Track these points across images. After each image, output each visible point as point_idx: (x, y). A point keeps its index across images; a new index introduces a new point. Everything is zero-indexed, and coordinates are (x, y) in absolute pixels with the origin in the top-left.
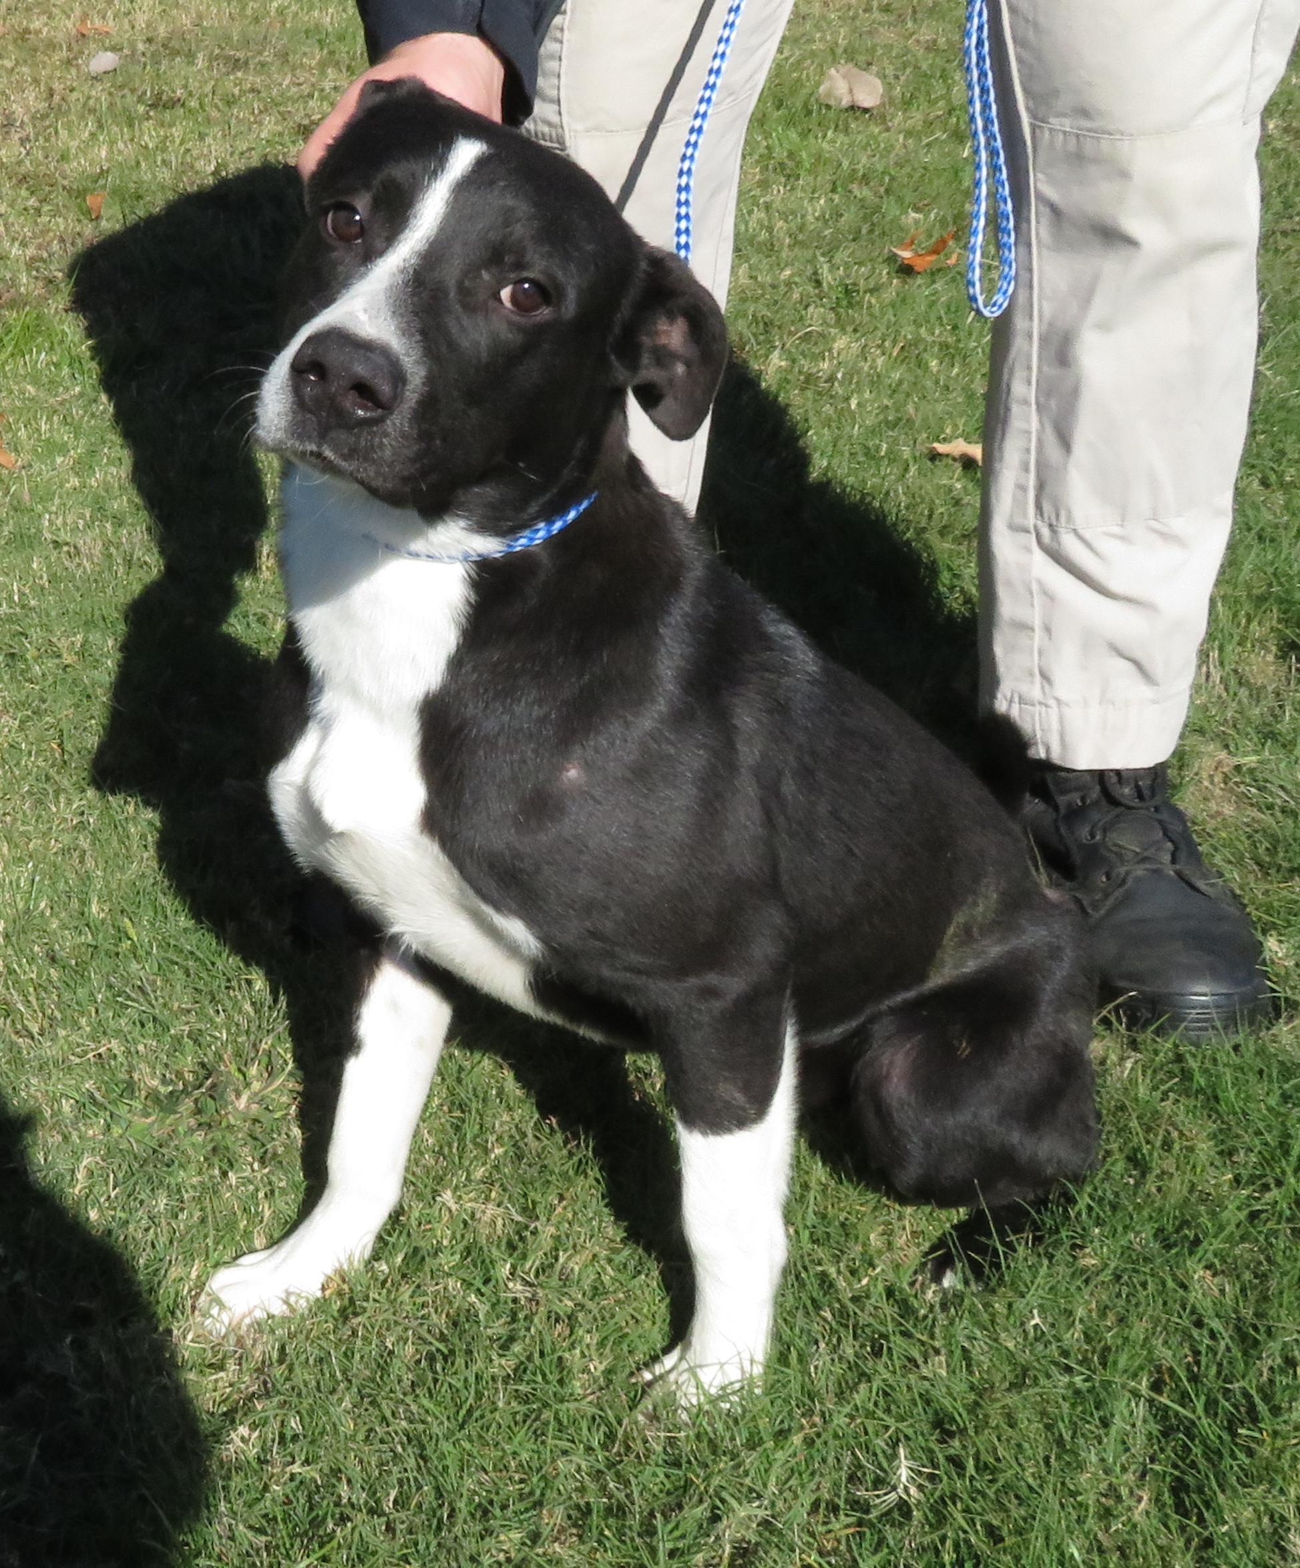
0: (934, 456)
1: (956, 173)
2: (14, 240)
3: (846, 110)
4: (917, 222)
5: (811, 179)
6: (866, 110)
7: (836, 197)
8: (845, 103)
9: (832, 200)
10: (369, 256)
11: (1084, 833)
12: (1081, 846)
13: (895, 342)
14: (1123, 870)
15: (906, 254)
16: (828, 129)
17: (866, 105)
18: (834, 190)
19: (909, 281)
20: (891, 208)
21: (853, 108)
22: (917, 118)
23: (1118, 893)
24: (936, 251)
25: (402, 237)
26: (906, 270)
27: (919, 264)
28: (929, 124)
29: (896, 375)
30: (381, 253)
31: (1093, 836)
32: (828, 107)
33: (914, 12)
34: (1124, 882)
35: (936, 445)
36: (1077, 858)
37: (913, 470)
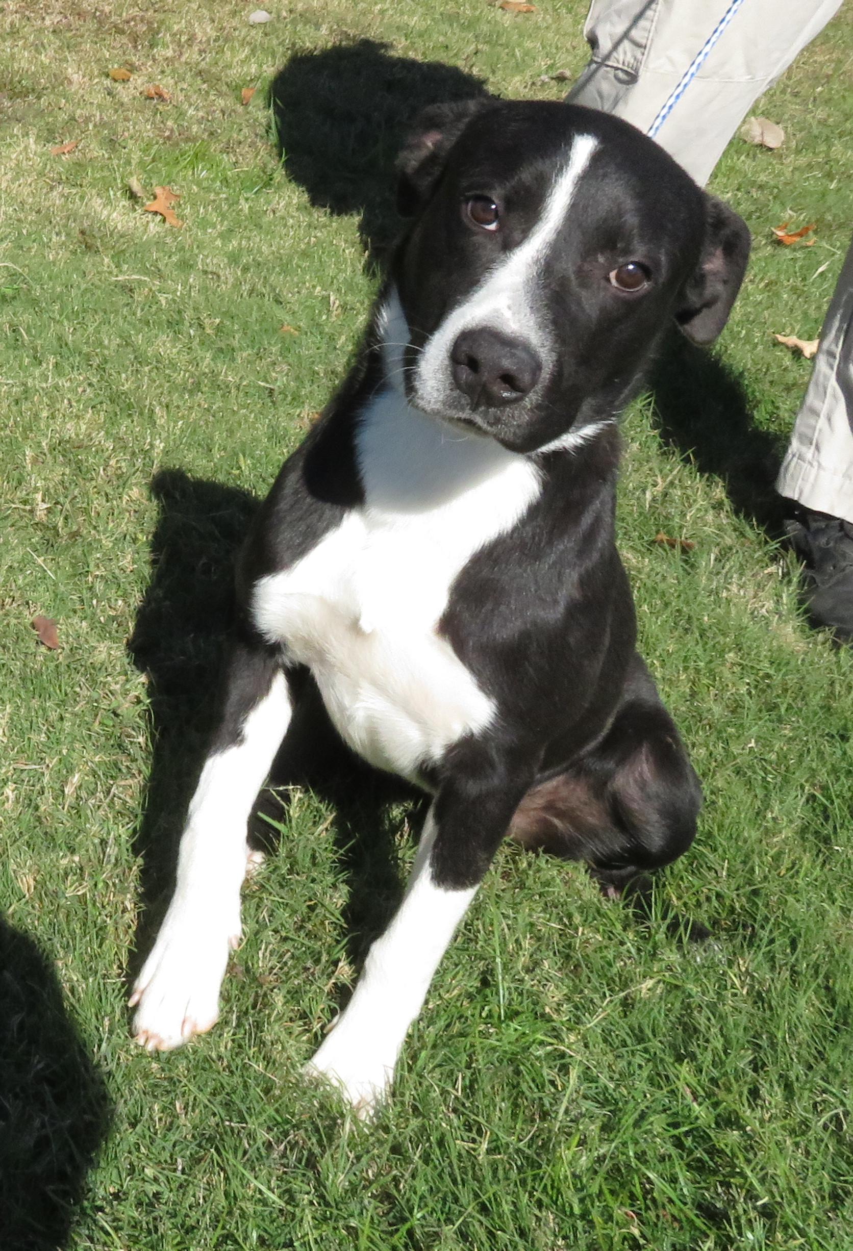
0: (776, 344)
1: (824, 196)
2: (190, 105)
3: (757, 146)
4: (791, 217)
5: (725, 180)
6: (770, 149)
7: (739, 194)
8: (757, 140)
9: (736, 195)
10: (508, 245)
11: (822, 541)
12: (820, 549)
13: (762, 279)
14: (844, 564)
15: (780, 233)
16: (742, 154)
17: (771, 146)
18: (738, 190)
19: (778, 248)
20: (776, 208)
21: (761, 145)
22: (802, 161)
23: (840, 576)
24: (800, 235)
25: (536, 228)
26: (779, 243)
27: (788, 240)
28: (810, 167)
29: (759, 298)
30: (518, 244)
31: (828, 543)
32: (745, 142)
33: (815, 99)
34: (843, 570)
35: (778, 336)
36: (817, 556)
37: (760, 347)
